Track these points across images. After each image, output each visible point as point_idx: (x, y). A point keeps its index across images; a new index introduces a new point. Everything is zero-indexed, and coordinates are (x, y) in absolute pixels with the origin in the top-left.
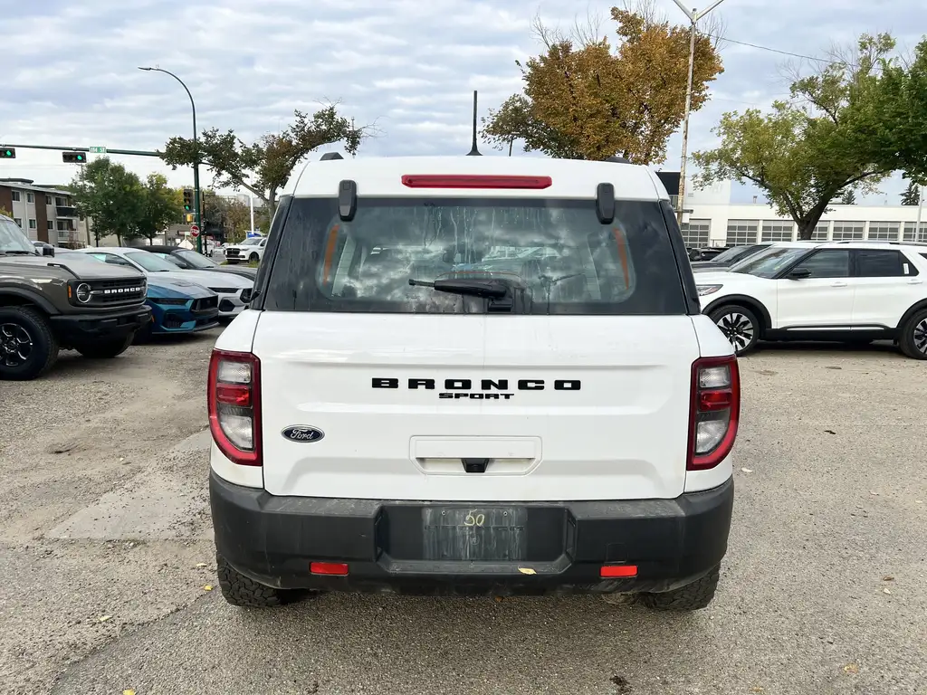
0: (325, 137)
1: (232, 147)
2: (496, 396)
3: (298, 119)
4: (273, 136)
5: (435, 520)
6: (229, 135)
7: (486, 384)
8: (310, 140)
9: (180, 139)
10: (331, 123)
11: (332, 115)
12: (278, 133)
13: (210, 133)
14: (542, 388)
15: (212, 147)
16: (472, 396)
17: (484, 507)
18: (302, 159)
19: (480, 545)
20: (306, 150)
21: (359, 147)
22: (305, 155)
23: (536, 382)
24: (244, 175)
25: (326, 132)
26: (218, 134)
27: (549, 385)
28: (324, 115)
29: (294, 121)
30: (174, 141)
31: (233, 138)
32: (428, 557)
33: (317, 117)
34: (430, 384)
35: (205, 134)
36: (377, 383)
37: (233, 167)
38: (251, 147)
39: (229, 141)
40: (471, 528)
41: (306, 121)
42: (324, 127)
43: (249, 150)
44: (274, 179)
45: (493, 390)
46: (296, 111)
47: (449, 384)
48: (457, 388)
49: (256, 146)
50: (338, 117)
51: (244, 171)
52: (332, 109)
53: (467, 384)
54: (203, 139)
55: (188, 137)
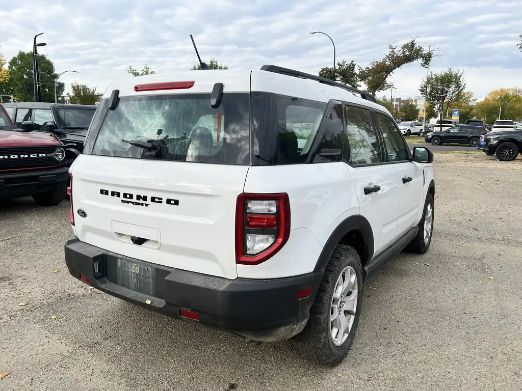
0: (408, 59)
1: (353, 70)
2: (142, 204)
3: (391, 50)
4: (377, 62)
5: (121, 265)
6: (352, 64)
7: (139, 197)
8: (398, 62)
9: (327, 68)
10: (412, 50)
11: (413, 44)
12: (380, 60)
13: (341, 64)
14: (161, 202)
15: (342, 71)
16: (133, 203)
17: (139, 263)
18: (391, 74)
19: (137, 283)
20: (395, 68)
21: (431, 63)
22: (394, 71)
23: (159, 199)
24: (358, 85)
25: (409, 56)
26: (346, 63)
27: (164, 201)
28: (409, 46)
29: (388, 52)
30: (323, 70)
31: (354, 65)
32: (119, 283)
33: (404, 47)
34: (118, 194)
35: (339, 64)
36: (102, 192)
37: (352, 81)
38: (365, 69)
39: (352, 67)
40: (134, 273)
41: (395, 51)
42: (407, 53)
43: (364, 71)
44: (374, 86)
45: (141, 201)
46: (390, 46)
47: (125, 195)
48: (128, 198)
49: (367, 68)
50: (416, 46)
51: (359, 83)
52: (413, 41)
53: (131, 196)
54: (337, 67)
55: (331, 66)
